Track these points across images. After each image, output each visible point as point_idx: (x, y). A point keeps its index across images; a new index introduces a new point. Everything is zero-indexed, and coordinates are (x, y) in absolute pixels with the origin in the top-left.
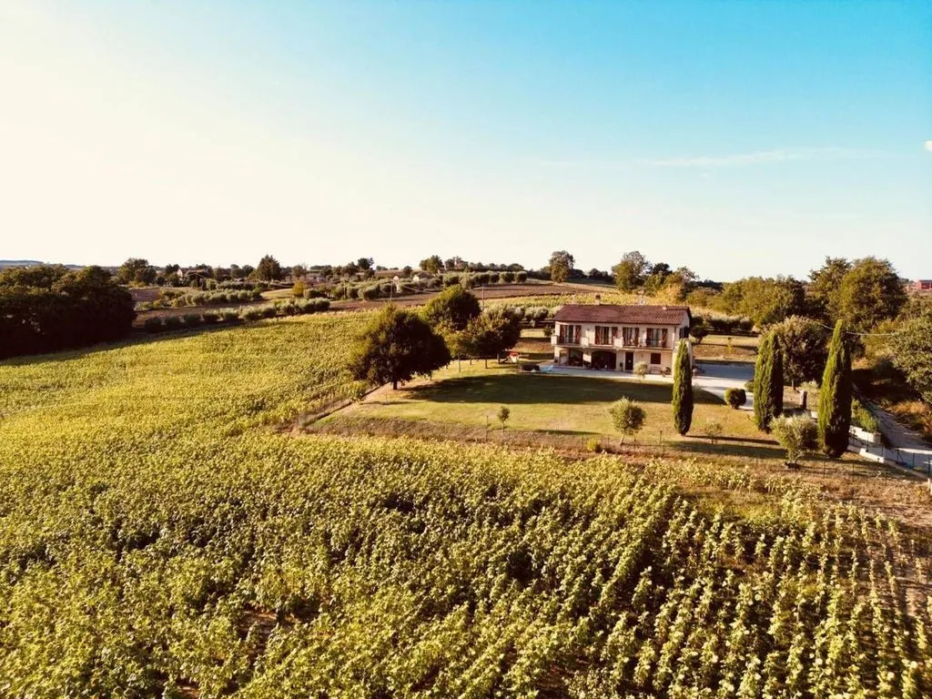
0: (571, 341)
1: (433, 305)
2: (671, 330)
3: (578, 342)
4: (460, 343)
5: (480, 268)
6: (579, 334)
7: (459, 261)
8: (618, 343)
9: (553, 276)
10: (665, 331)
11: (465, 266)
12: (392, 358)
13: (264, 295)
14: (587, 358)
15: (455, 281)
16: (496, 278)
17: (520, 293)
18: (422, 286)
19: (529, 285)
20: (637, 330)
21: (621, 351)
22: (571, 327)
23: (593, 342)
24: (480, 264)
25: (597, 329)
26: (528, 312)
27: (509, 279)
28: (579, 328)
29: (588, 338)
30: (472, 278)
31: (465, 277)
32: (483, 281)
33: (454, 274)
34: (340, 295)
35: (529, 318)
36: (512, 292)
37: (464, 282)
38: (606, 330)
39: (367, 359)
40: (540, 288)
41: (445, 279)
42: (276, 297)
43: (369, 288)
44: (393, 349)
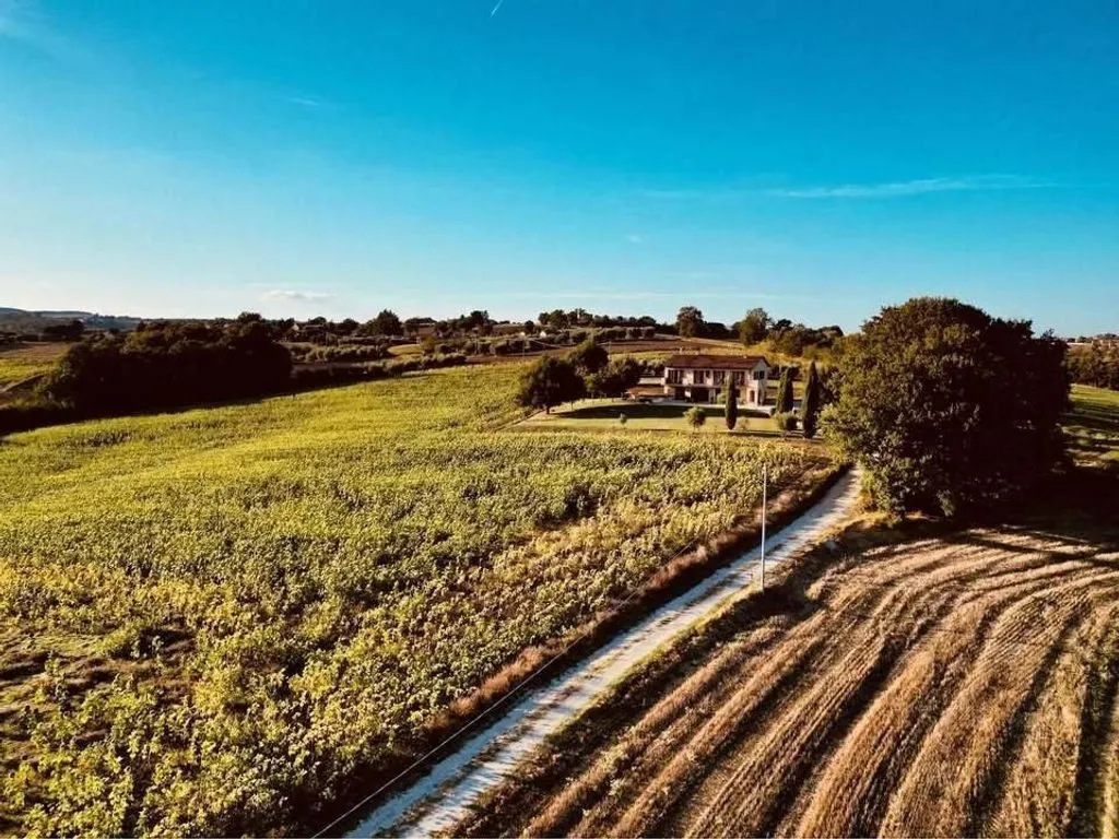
0: (676, 382)
1: (570, 356)
2: (747, 372)
3: (681, 382)
4: (594, 382)
5: (606, 322)
6: (682, 376)
7: (582, 312)
8: (709, 382)
9: (681, 331)
10: (743, 373)
11: (589, 320)
12: (549, 389)
13: (391, 350)
14: (688, 394)
15: (582, 337)
16: (623, 334)
17: (647, 347)
18: (551, 341)
19: (657, 340)
20: (724, 373)
21: (712, 388)
22: (676, 372)
23: (692, 382)
24: (606, 317)
25: (695, 373)
26: (649, 364)
27: (636, 334)
28: (682, 372)
29: (688, 379)
30: (599, 334)
31: (592, 332)
32: (611, 336)
33: (580, 330)
34: (471, 350)
35: (650, 368)
36: (638, 347)
37: (591, 338)
38: (702, 373)
39: (531, 392)
40: (667, 343)
41: (571, 335)
42: (404, 353)
43: (500, 344)
44: (549, 383)
